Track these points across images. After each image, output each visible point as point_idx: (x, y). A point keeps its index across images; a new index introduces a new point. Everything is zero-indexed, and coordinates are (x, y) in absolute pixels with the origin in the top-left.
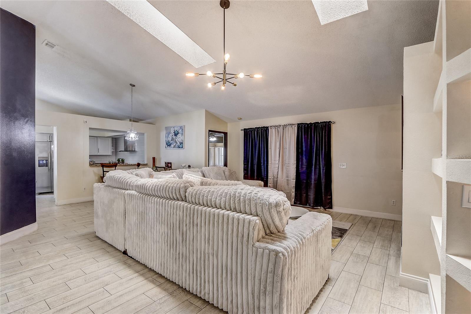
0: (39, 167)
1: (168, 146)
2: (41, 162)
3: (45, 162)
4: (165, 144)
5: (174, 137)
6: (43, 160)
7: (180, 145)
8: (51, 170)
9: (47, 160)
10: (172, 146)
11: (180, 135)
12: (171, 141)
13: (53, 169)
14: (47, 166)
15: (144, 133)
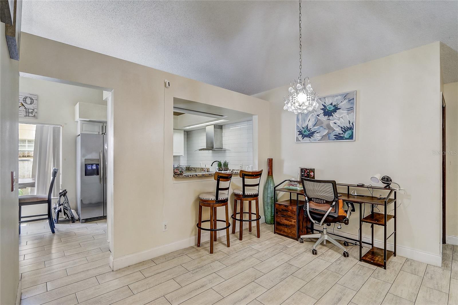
0: (86, 175)
1: (304, 136)
2: (89, 168)
3: (95, 167)
4: (296, 133)
5: (323, 118)
6: (92, 165)
7: (341, 132)
8: (104, 180)
9: (98, 164)
10: (317, 136)
11: (342, 113)
12: (314, 125)
13: (106, 178)
14: (98, 174)
15: (251, 115)
